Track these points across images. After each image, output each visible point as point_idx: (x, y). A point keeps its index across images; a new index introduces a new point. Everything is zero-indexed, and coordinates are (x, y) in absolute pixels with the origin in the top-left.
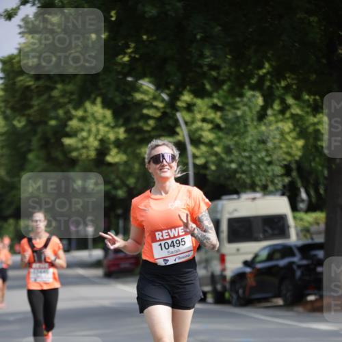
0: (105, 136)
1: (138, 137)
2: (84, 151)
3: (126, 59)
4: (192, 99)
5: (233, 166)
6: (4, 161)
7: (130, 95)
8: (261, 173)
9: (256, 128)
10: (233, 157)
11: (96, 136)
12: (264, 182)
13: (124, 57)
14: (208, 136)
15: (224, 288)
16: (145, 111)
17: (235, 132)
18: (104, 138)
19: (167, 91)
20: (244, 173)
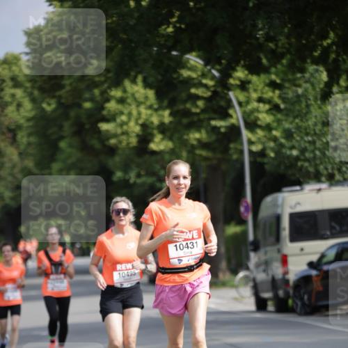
0: (147, 120)
1: (185, 121)
2: (124, 137)
3: (170, 29)
4: (247, 75)
5: (295, 153)
6: (31, 150)
7: (175, 71)
8: (327, 160)
9: (320, 108)
10: (294, 143)
11: (137, 120)
12: (330, 171)
13: (168, 27)
14: (265, 118)
15: (287, 293)
16: (193, 91)
17: (296, 113)
18: (147, 122)
19: (218, 67)
20: (307, 160)
